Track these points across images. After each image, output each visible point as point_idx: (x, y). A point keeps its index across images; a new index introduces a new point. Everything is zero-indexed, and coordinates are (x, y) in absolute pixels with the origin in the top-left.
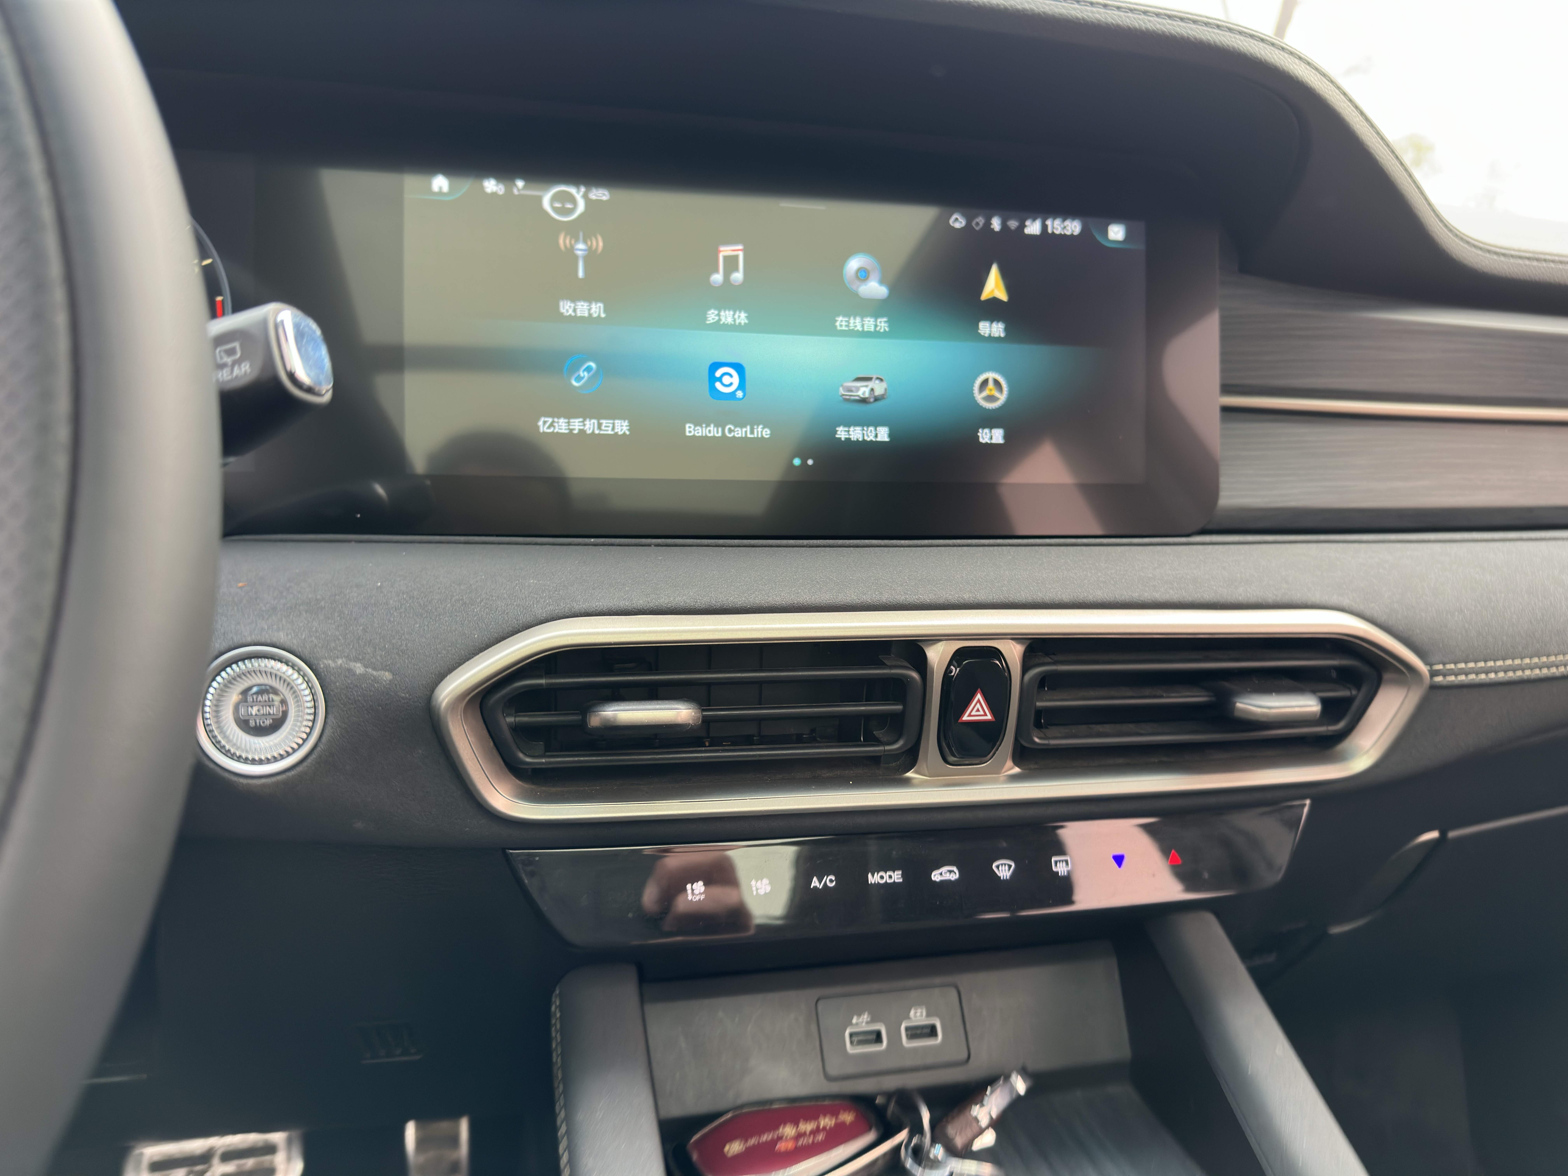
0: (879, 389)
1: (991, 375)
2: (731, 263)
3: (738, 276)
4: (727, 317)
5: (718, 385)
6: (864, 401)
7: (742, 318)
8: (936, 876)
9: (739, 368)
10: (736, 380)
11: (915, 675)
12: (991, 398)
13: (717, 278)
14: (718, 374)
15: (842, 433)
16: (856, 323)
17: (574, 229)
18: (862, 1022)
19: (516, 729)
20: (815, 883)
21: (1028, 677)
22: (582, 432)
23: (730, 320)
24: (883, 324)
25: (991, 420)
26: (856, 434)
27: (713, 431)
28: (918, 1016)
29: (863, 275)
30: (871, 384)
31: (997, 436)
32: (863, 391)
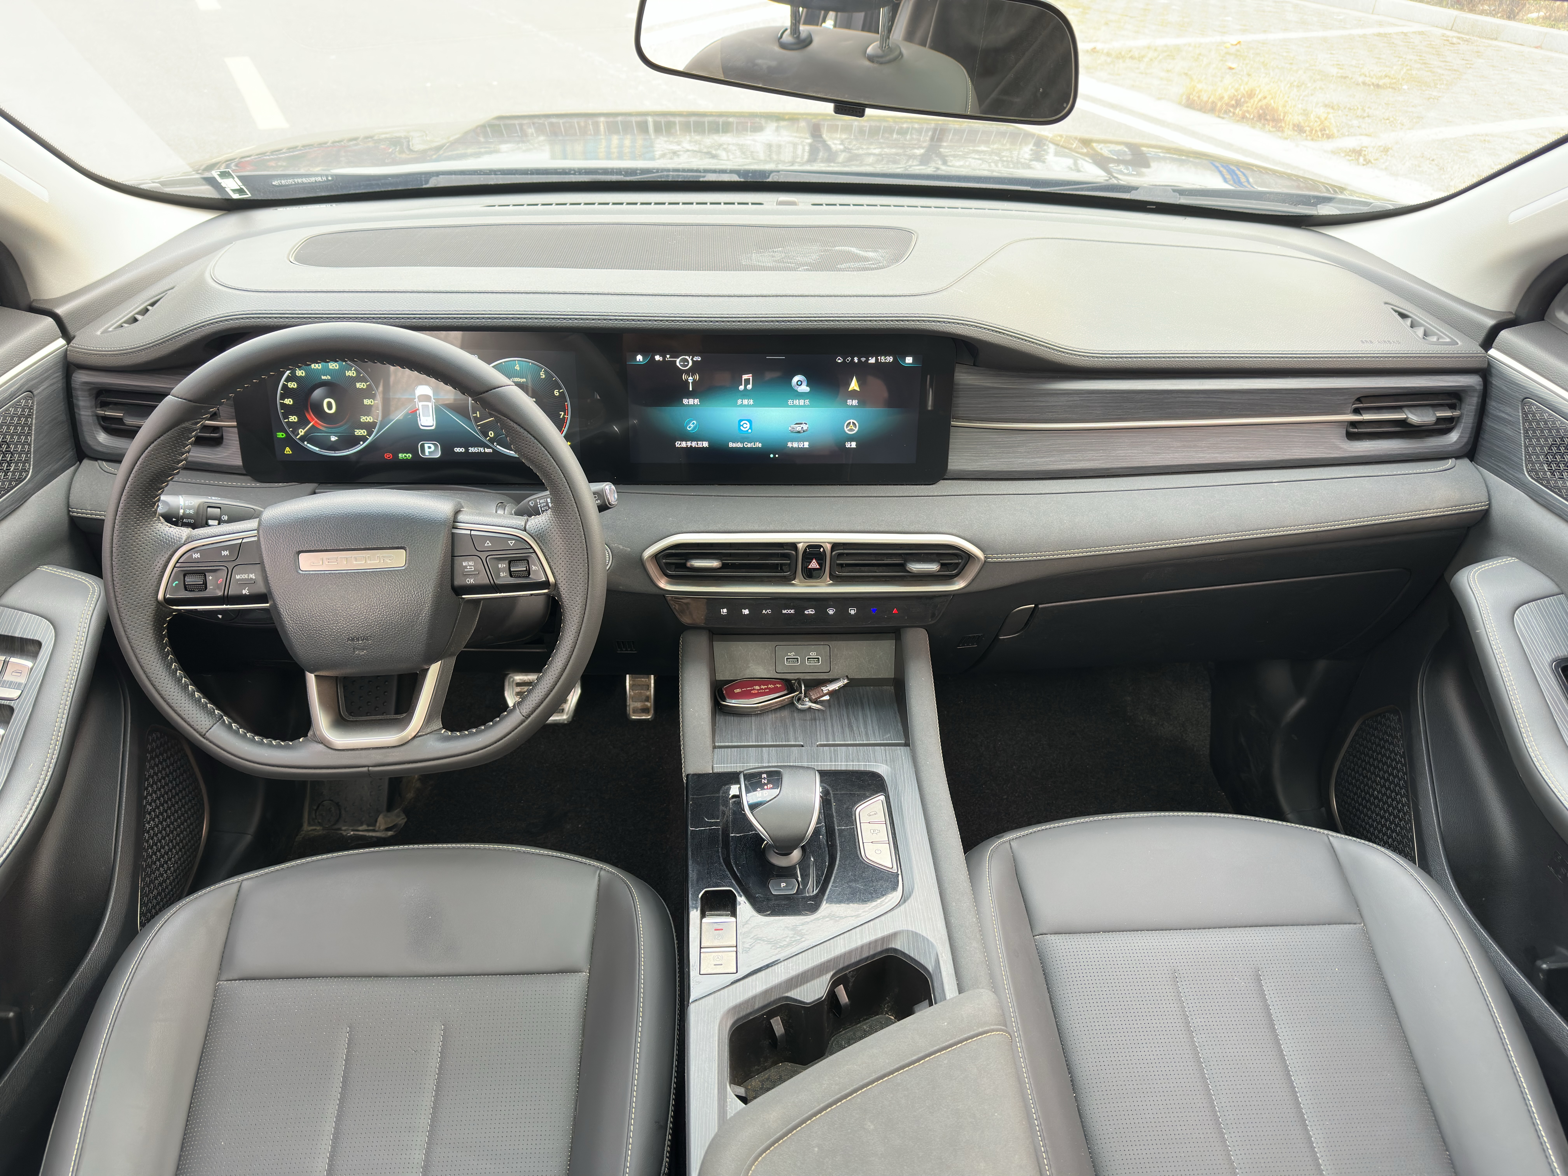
0: (805, 427)
1: (852, 421)
2: (747, 381)
3: (750, 387)
4: (745, 402)
5: (742, 428)
6: (799, 432)
7: (751, 402)
8: (806, 612)
9: (750, 421)
10: (748, 426)
11: (794, 552)
12: (851, 430)
13: (742, 388)
14: (742, 424)
15: (790, 445)
16: (796, 402)
17: (687, 372)
18: (792, 655)
19: (666, 564)
20: (764, 611)
21: (834, 553)
22: (691, 446)
23: (746, 403)
24: (807, 402)
25: (851, 439)
26: (795, 445)
27: (739, 445)
28: (813, 654)
29: (799, 383)
30: (802, 426)
31: (854, 445)
32: (799, 428)
